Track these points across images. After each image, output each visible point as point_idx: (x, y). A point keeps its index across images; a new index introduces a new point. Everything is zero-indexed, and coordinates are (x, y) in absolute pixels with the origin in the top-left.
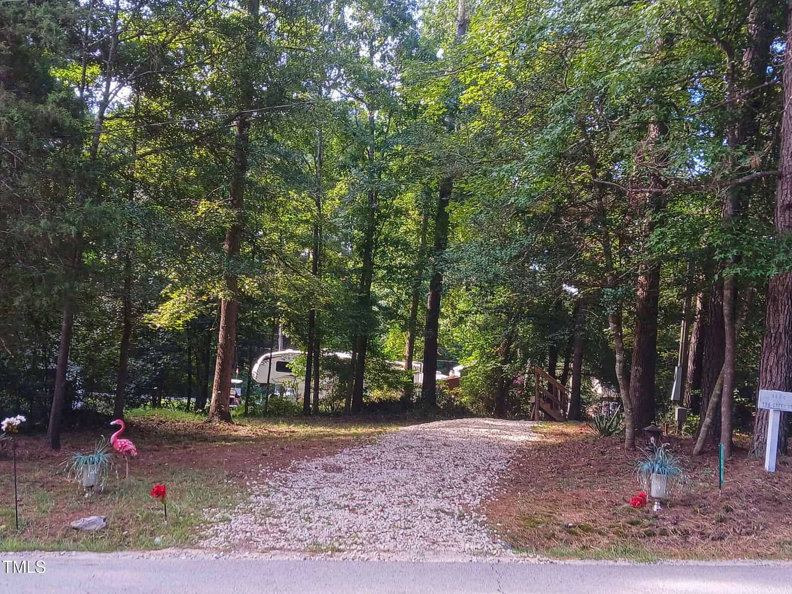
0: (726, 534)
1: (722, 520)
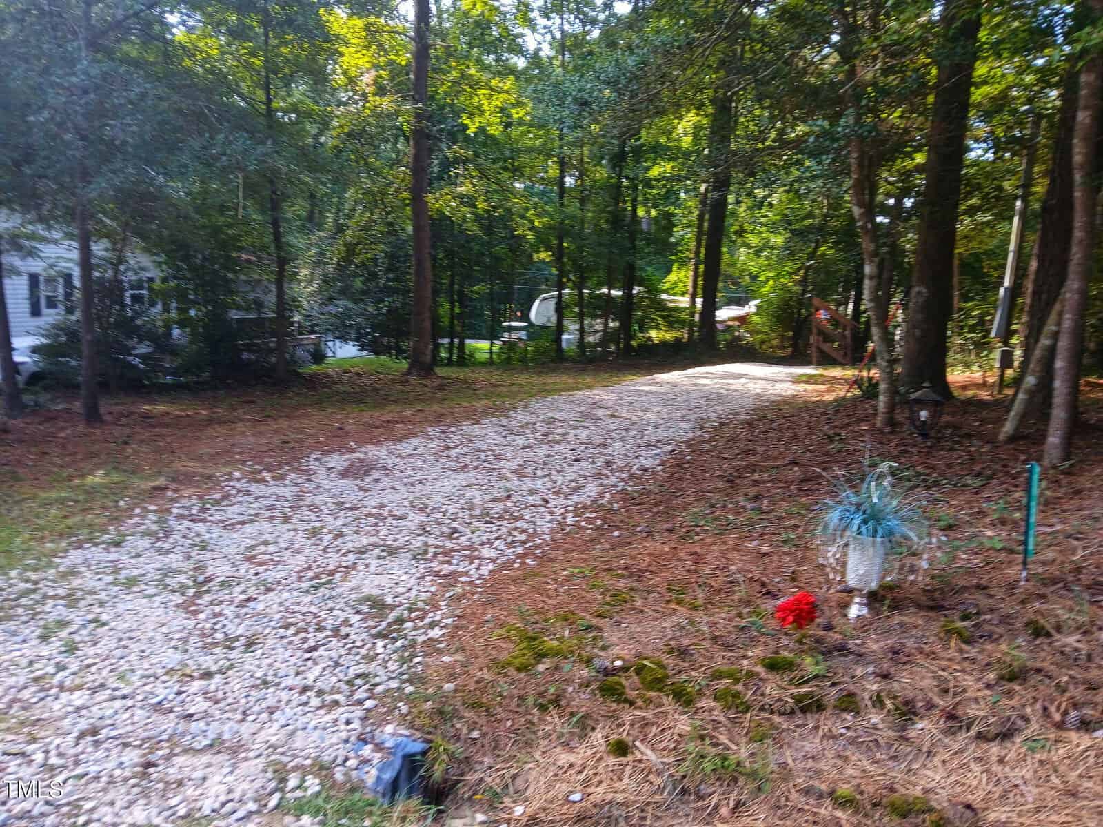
0: (1020, 722)
1: (1015, 675)
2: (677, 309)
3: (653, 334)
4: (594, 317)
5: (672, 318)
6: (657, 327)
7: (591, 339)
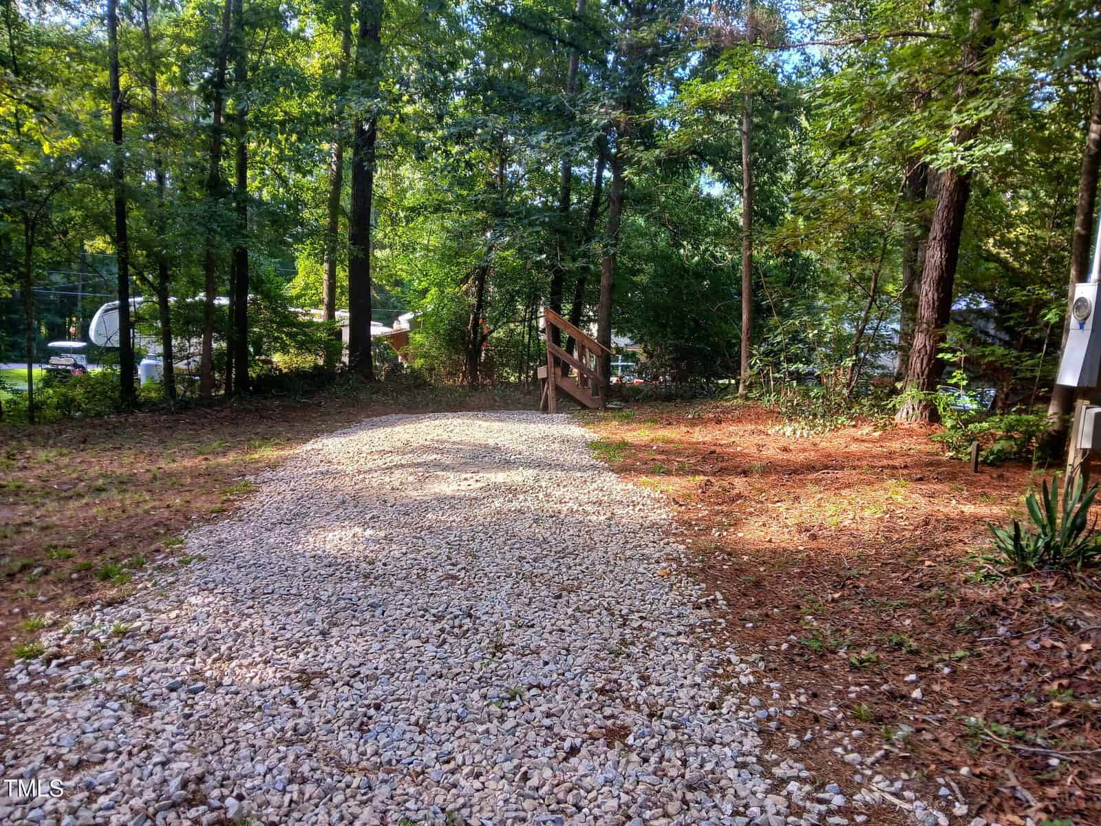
2: (310, 324)
3: (277, 358)
4: (187, 335)
5: (304, 337)
6: (284, 349)
7: (181, 365)
